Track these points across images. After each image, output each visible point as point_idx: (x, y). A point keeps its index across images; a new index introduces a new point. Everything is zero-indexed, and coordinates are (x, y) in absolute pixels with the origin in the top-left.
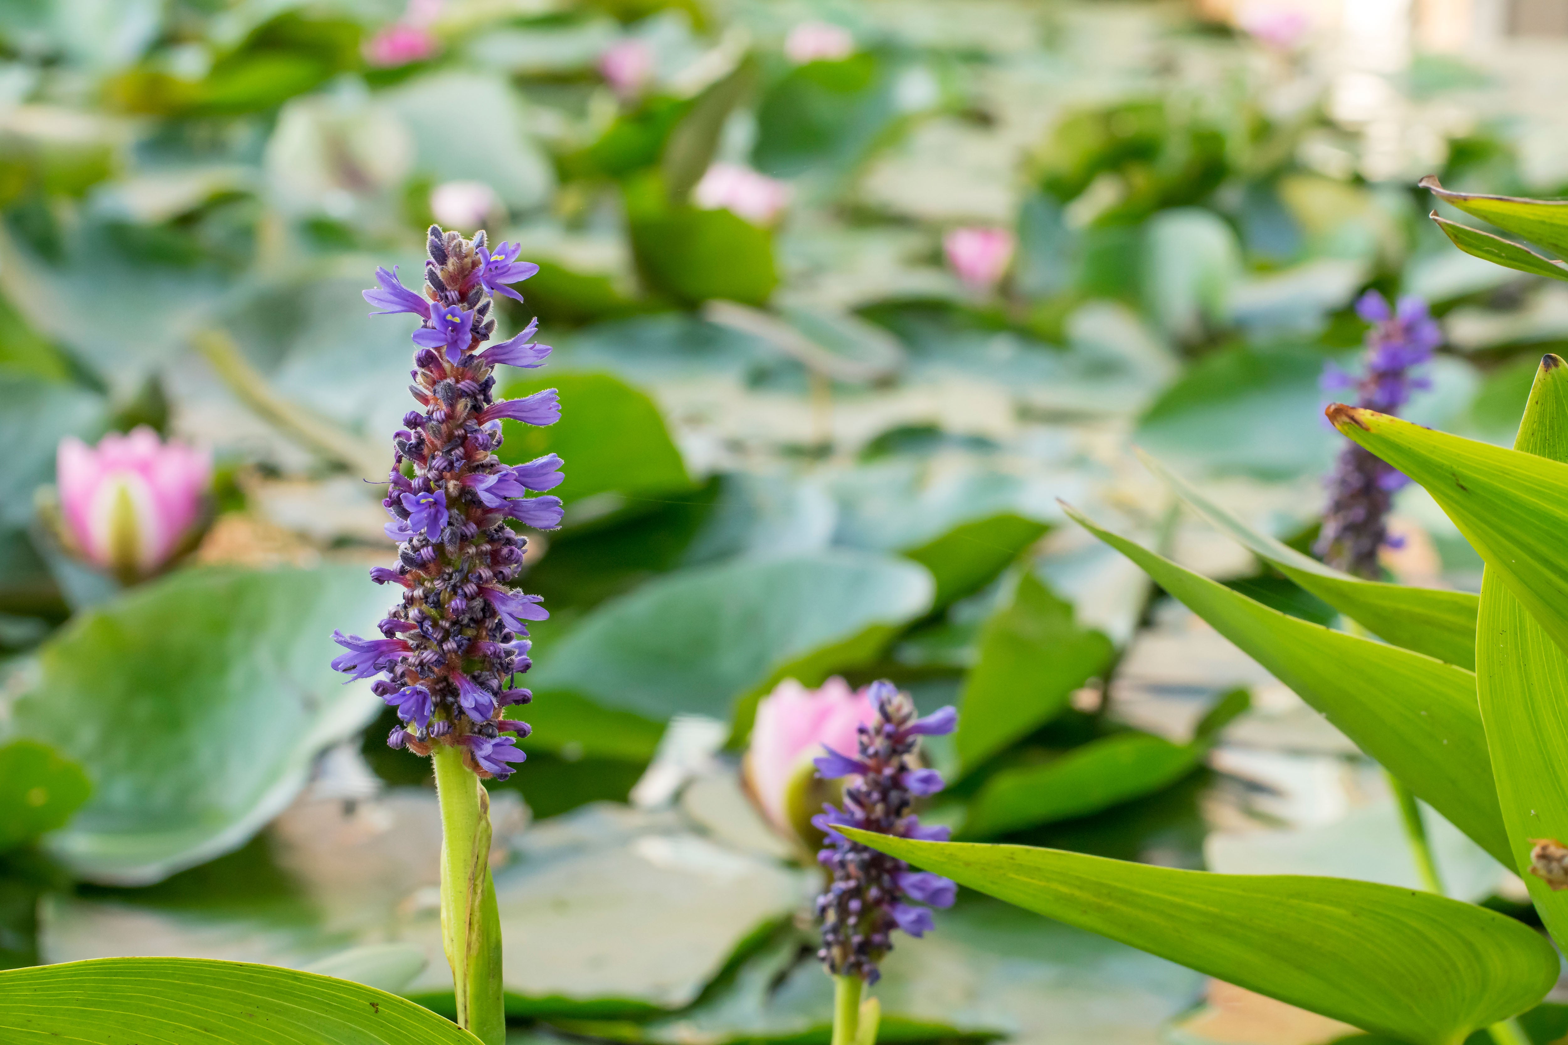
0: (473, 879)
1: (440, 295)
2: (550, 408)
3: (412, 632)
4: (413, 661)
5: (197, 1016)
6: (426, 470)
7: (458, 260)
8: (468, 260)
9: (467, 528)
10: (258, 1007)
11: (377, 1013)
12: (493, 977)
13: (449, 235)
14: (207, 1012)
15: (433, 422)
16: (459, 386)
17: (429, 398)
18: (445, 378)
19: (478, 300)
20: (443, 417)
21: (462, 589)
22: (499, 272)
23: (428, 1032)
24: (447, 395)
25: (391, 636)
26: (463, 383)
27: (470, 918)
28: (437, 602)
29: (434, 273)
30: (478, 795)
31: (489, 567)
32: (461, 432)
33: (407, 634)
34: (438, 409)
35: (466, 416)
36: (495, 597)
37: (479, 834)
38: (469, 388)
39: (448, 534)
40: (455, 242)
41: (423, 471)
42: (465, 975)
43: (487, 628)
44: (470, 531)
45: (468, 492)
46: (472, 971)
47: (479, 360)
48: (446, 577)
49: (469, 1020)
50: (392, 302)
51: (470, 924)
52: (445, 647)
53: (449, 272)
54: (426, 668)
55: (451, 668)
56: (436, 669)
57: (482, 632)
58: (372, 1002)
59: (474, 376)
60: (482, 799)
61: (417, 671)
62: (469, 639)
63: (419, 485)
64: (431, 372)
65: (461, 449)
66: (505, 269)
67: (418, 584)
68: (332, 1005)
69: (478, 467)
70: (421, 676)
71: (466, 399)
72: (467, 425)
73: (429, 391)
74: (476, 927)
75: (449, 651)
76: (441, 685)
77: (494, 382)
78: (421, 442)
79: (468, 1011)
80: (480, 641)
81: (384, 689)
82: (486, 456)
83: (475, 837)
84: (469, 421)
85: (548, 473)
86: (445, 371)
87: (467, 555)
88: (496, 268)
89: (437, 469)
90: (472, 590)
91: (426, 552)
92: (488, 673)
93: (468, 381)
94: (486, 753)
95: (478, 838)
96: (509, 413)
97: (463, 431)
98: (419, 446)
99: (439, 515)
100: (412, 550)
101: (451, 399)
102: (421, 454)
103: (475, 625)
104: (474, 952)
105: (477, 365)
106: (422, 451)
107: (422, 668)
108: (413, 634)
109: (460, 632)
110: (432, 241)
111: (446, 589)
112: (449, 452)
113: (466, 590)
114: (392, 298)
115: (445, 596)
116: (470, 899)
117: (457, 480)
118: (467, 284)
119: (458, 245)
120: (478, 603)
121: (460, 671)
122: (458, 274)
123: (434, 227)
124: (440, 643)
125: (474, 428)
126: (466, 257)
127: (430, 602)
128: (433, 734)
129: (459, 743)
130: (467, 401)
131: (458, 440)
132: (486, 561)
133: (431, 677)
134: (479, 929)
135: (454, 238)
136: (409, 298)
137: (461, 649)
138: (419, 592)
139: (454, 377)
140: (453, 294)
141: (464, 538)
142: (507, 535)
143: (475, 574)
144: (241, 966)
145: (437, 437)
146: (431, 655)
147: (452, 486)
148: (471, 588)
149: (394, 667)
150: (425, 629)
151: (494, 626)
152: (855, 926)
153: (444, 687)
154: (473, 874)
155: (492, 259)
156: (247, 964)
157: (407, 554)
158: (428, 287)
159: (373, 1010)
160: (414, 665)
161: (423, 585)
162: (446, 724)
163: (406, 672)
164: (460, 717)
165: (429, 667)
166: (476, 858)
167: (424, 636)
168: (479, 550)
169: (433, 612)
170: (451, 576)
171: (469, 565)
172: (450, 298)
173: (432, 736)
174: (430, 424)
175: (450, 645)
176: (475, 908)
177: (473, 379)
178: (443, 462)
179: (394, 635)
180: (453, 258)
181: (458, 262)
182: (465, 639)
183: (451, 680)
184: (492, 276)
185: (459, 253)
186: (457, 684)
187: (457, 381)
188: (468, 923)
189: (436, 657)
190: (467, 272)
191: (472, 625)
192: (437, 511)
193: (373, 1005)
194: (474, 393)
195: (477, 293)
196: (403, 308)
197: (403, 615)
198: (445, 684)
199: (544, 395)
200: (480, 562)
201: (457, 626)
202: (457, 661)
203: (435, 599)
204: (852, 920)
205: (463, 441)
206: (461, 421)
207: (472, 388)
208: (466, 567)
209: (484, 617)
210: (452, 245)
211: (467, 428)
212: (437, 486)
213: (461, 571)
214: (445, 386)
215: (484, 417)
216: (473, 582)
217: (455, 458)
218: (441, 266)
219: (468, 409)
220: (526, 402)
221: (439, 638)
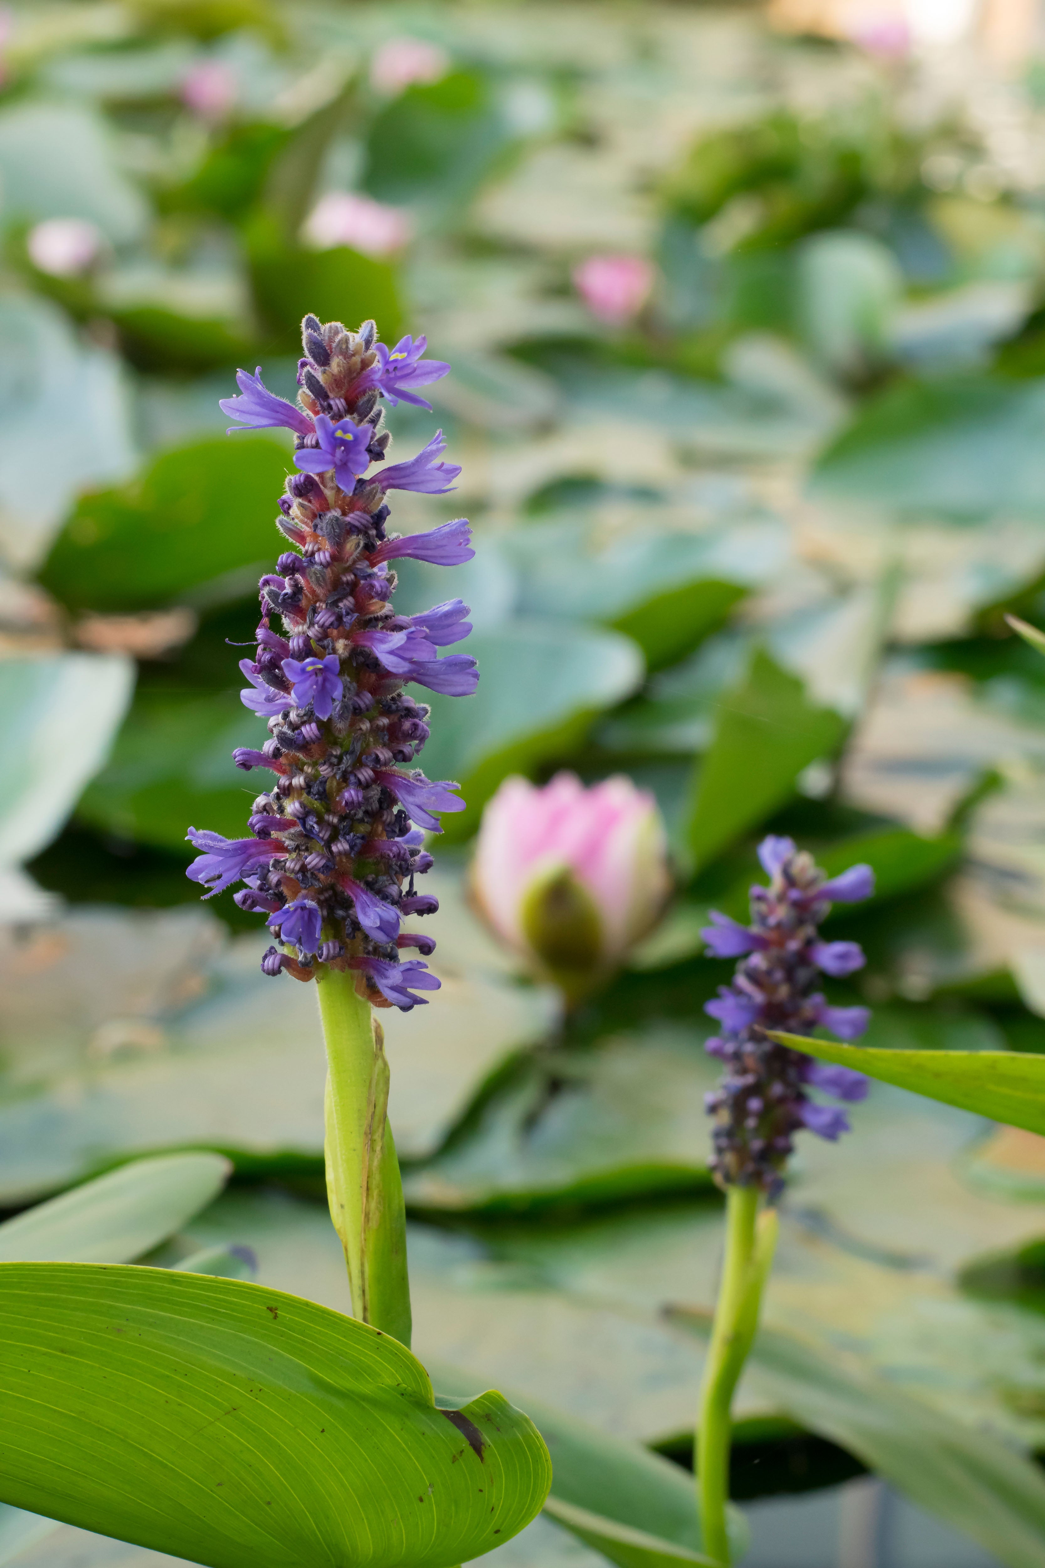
0: (369, 1133)
1: (321, 404)
2: (460, 544)
3: (292, 830)
4: (292, 866)
5: (50, 1334)
6: (305, 627)
7: (345, 359)
8: (357, 359)
9: (362, 699)
10: (127, 1320)
11: (275, 1319)
12: (396, 1252)
13: (330, 327)
14: (63, 1329)
15: (316, 566)
16: (348, 519)
17: (306, 534)
18: (328, 509)
19: (371, 409)
20: (328, 559)
21: (356, 776)
22: (399, 374)
23: (339, 1340)
24: (334, 532)
25: (265, 837)
26: (351, 515)
27: (368, 1182)
28: (323, 792)
29: (313, 376)
30: (373, 1028)
31: (384, 745)
32: (350, 577)
33: (286, 833)
34: (319, 550)
35: (357, 557)
36: (396, 784)
37: (375, 1077)
38: (359, 521)
39: (338, 708)
40: (340, 336)
41: (301, 627)
42: (363, 1252)
43: (384, 822)
44: (365, 703)
45: (362, 653)
46: (371, 1247)
47: (372, 486)
48: (334, 760)
49: (369, 1308)
50: (258, 414)
51: (368, 1189)
52: (334, 849)
53: (333, 375)
54: (309, 875)
55: (341, 875)
56: (321, 876)
57: (377, 827)
58: (270, 1306)
59: (366, 506)
60: (376, 1032)
61: (297, 879)
62: (363, 838)
63: (299, 647)
64: (310, 501)
65: (351, 599)
66: (409, 371)
67: (296, 769)
68: (220, 1312)
69: (370, 620)
70: (304, 886)
71: (358, 535)
72: (357, 569)
73: (307, 525)
74: (375, 1193)
75: (340, 853)
76: (327, 895)
77: (389, 513)
78: (297, 590)
79: (368, 1297)
80: (376, 839)
81: (253, 902)
82: (383, 607)
83: (370, 1083)
84: (360, 563)
85: (454, 624)
86: (327, 500)
87: (359, 732)
88: (395, 368)
89: (322, 626)
90: (367, 776)
91: (309, 730)
92: (385, 878)
93: (358, 513)
94: (393, 983)
95: (374, 1082)
96: (409, 551)
97: (353, 576)
98: (295, 596)
99: (328, 685)
100: (289, 728)
101: (339, 536)
102: (298, 606)
103: (370, 820)
104: (373, 1224)
105: (371, 492)
106: (300, 603)
107: (304, 875)
108: (293, 834)
109: (351, 829)
110: (310, 335)
111: (334, 776)
112: (335, 604)
113: (360, 776)
114: (258, 409)
115: (332, 785)
116: (367, 1158)
117: (346, 639)
118: (356, 389)
119: (344, 341)
120: (375, 792)
121: (351, 878)
122: (345, 377)
123: (309, 317)
124: (328, 844)
125: (367, 572)
126: (353, 355)
127: (315, 793)
128: (321, 958)
129: (351, 966)
130: (360, 539)
131: (347, 588)
132: (383, 739)
133: (316, 885)
134: (380, 1196)
135: (337, 332)
136: (280, 409)
137: (354, 850)
138: (299, 781)
139: (340, 508)
140: (338, 403)
141: (357, 711)
142: (406, 704)
143: (371, 756)
144: (105, 1269)
145: (320, 585)
146: (317, 860)
147: (342, 647)
148: (366, 774)
149: (268, 874)
150: (308, 827)
151: (393, 818)
152: (757, 1130)
153: (330, 897)
154: (370, 1127)
155: (391, 359)
156: (113, 1266)
157: (285, 733)
158: (304, 395)
159: (271, 1315)
160: (293, 871)
161: (302, 770)
162: (337, 944)
163: (282, 880)
164: (354, 936)
165: (312, 874)
166: (374, 1107)
167: (308, 835)
168: (374, 726)
169: (317, 804)
170: (340, 759)
171: (362, 744)
172: (334, 408)
173: (320, 960)
174: (313, 569)
175: (342, 846)
176: (374, 1169)
177: (365, 511)
178: (329, 618)
179: (270, 835)
180: (338, 357)
181: (345, 361)
182: (358, 838)
183: (340, 888)
184: (391, 379)
185: (345, 351)
186: (349, 893)
187: (344, 514)
188: (365, 1188)
189: (323, 862)
190: (355, 374)
191: (366, 820)
192: (325, 680)
193: (271, 1309)
194: (366, 527)
195: (369, 400)
196: (271, 422)
197: (275, 808)
198: (330, 892)
199: (454, 528)
200: (374, 741)
201: (347, 820)
202: (349, 866)
203: (321, 789)
204: (751, 1123)
205: (353, 589)
206: (349, 563)
207: (364, 522)
208: (358, 747)
209: (381, 808)
210: (337, 340)
211: (359, 573)
212: (321, 646)
213: (352, 753)
214: (332, 520)
215: (376, 558)
216: (368, 766)
217: (344, 611)
218: (323, 368)
219: (360, 549)
220: (431, 537)
221: (326, 837)
